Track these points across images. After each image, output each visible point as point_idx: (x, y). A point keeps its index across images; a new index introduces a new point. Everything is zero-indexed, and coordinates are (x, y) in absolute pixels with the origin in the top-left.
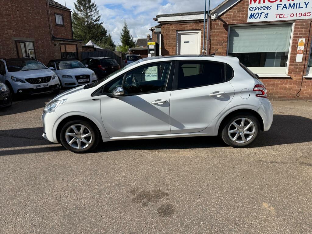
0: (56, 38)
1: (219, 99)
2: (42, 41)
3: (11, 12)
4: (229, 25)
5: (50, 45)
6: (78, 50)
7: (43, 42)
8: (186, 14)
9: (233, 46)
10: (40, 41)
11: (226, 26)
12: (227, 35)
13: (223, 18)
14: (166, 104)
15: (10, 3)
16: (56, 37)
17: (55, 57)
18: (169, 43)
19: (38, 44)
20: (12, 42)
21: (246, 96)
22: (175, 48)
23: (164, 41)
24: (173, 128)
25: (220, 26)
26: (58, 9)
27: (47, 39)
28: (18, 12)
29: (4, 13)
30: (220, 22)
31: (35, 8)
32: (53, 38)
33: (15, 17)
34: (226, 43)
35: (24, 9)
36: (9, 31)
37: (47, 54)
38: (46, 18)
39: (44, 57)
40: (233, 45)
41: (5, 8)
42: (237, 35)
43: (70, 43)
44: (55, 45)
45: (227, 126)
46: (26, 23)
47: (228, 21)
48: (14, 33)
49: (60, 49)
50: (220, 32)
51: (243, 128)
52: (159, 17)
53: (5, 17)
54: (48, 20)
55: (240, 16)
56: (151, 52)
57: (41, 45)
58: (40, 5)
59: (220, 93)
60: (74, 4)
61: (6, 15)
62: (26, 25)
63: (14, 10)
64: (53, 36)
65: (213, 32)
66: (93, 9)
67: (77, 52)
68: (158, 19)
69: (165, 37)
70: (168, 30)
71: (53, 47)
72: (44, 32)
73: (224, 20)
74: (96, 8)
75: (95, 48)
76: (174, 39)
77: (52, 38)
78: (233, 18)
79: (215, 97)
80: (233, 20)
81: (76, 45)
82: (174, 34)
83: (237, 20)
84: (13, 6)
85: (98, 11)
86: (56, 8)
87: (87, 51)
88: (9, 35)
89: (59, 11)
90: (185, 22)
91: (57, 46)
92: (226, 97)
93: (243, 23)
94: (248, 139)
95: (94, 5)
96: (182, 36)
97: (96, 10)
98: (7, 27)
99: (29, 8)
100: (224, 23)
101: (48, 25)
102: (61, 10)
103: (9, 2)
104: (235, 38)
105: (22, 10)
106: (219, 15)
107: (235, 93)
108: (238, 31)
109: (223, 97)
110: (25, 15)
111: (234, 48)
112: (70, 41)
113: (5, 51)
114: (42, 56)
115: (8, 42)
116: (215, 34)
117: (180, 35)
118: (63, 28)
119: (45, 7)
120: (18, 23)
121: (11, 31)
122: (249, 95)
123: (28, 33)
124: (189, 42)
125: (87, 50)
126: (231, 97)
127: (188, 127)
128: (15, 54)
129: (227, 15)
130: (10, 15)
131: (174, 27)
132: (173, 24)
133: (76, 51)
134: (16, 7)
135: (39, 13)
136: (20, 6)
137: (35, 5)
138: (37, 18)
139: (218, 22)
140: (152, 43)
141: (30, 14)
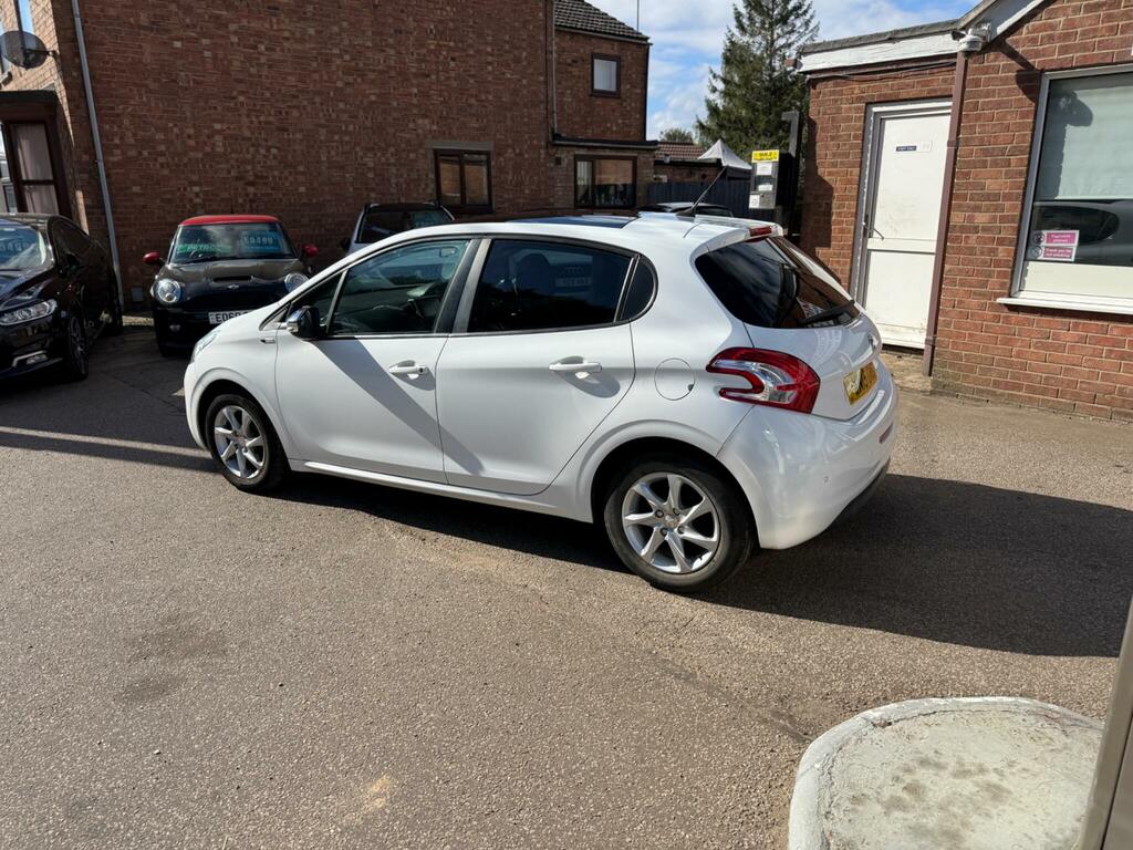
0: (564, 139)
1: (582, 386)
2: (518, 151)
3: (434, 67)
4: (1043, 71)
5: (542, 161)
6: (639, 178)
7: (521, 154)
8: (907, 34)
9: (1059, 170)
10: (510, 150)
11: (1029, 79)
12: (1031, 120)
13: (1019, 43)
14: (426, 379)
15: (435, 39)
16: (564, 135)
17: (552, 200)
18: (834, 155)
19: (502, 159)
20: (425, 156)
21: (674, 388)
22: (856, 171)
23: (818, 144)
24: (453, 467)
25: (1005, 81)
26: (606, 39)
27: (535, 142)
28: (452, 64)
29: (413, 70)
30: (1003, 61)
31: (507, 47)
32: (555, 140)
33: (443, 78)
34: (1022, 153)
35: (472, 52)
36: (420, 121)
37: (527, 191)
38: (540, 74)
39: (518, 201)
40: (1061, 160)
41: (418, 54)
42: (1084, 117)
43: (614, 153)
44: (558, 161)
45: (615, 493)
46: (472, 96)
47: (1037, 54)
48: (435, 127)
49: (573, 173)
50: (999, 105)
51: (676, 515)
52: (806, 54)
53: (414, 81)
54: (546, 82)
55: (1095, 30)
56: (762, 188)
57: (511, 163)
58: (525, 37)
59: (585, 363)
60: (732, 11)
61: (416, 75)
62: (473, 101)
63: (441, 58)
64: (556, 131)
65: (971, 106)
66: (798, 23)
67: (634, 185)
68: (804, 60)
69: (823, 129)
70: (836, 101)
71: (552, 169)
72: (526, 120)
73: (1020, 50)
74: (808, 17)
75: (728, 167)
76: (856, 137)
77: (550, 139)
78: (1064, 40)
79: (569, 376)
80: (1064, 50)
81: (634, 160)
82: (859, 119)
83: (1084, 48)
84: (440, 46)
85: (817, 28)
86: (601, 38)
87: (692, 180)
88: (418, 135)
89: (610, 47)
90: (905, 66)
91: (565, 163)
92: (605, 381)
93: (1109, 61)
94: (698, 563)
95: (805, 8)
96: (888, 124)
97: (807, 23)
98: (415, 111)
99: (489, 49)
100: (1020, 67)
101: (542, 97)
102: (616, 43)
103: (432, 36)
104: (1072, 132)
105: (467, 56)
106: (1000, 29)
107: (635, 373)
108: (1090, 98)
109: (596, 382)
110: (472, 73)
111: (1064, 177)
112: (610, 148)
113: (402, 180)
114: (511, 196)
115: (412, 156)
116: (978, 118)
117: (881, 121)
118: (613, 103)
119: (539, 41)
120: (450, 98)
121: (426, 121)
122: (691, 388)
123: (476, 126)
124: (914, 148)
125: (691, 174)
126: (624, 385)
127: (491, 470)
128: (429, 191)
129: (1035, 30)
130: (428, 76)
131: (857, 88)
132: (856, 78)
133: (629, 181)
134: (450, 49)
135: (517, 60)
136: (460, 45)
137: (507, 38)
138: (509, 79)
139: (995, 60)
140: (766, 154)
141: (490, 68)
